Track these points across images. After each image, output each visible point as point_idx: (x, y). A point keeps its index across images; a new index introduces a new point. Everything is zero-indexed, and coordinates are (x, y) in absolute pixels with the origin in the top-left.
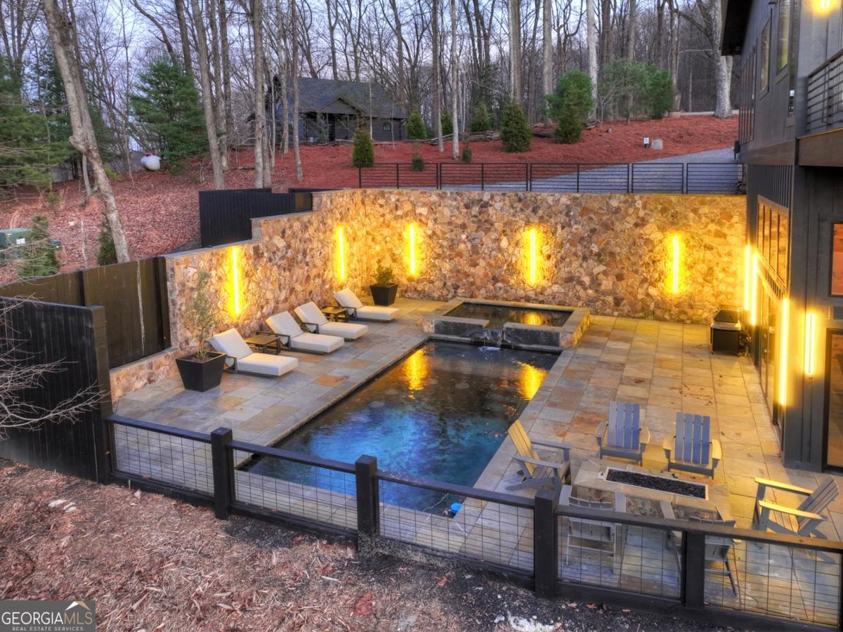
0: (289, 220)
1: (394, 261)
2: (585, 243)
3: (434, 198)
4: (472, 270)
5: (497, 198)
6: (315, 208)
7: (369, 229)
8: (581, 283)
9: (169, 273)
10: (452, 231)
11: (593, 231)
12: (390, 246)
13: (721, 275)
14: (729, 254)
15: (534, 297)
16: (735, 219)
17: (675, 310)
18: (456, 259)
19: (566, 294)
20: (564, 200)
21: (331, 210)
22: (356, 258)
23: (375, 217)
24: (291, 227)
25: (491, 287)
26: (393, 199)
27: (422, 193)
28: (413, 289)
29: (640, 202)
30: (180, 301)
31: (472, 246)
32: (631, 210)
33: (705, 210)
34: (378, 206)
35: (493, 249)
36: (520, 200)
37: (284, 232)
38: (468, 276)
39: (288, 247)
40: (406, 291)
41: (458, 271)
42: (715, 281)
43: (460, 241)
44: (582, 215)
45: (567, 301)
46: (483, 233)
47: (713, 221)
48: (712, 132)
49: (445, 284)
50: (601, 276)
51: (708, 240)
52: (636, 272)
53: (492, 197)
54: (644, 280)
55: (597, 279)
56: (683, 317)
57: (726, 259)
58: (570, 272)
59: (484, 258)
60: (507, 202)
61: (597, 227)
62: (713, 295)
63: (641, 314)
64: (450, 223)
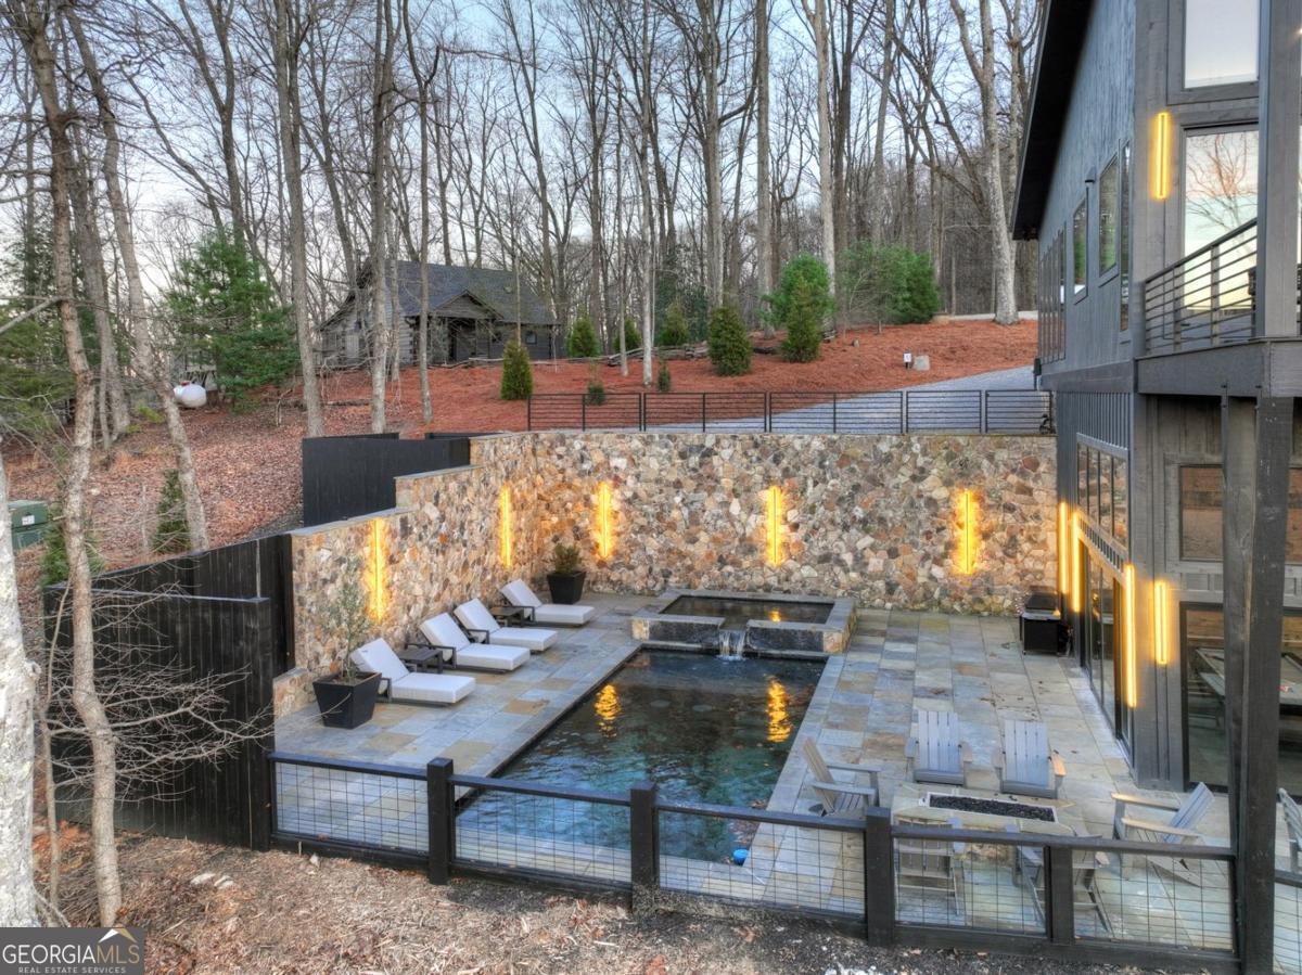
0: (443, 479)
1: (577, 538)
2: (846, 506)
3: (636, 444)
4: (691, 548)
5: (725, 443)
6: (473, 461)
7: (542, 492)
8: (840, 562)
9: (296, 557)
10: (661, 491)
11: (856, 488)
12: (572, 515)
13: (1026, 547)
14: (1037, 517)
15: (776, 585)
16: (1042, 468)
17: (968, 598)
18: (668, 533)
19: (820, 580)
20: (817, 444)
21: (495, 465)
22: (524, 535)
23: (550, 473)
24: (446, 489)
25: (717, 572)
26: (578, 445)
27: (619, 437)
28: (604, 579)
29: (918, 446)
30: (310, 599)
31: (690, 513)
32: (906, 458)
33: (1002, 455)
34: (555, 457)
35: (719, 517)
36: (756, 445)
37: (437, 497)
38: (685, 557)
39: (443, 518)
40: (594, 583)
41: (670, 551)
42: (1018, 555)
43: (671, 506)
44: (840, 465)
45: (822, 590)
46: (706, 494)
47: (1013, 471)
48: (995, 345)
49: (651, 570)
50: (868, 553)
51: (1008, 497)
52: (914, 544)
53: (718, 442)
54: (926, 557)
55: (863, 557)
56: (978, 607)
57: (1032, 523)
58: (825, 548)
59: (706, 531)
60: (738, 447)
61: (862, 482)
62: (1017, 574)
63: (923, 605)
64: (658, 481)
